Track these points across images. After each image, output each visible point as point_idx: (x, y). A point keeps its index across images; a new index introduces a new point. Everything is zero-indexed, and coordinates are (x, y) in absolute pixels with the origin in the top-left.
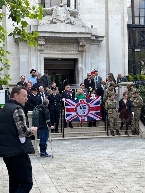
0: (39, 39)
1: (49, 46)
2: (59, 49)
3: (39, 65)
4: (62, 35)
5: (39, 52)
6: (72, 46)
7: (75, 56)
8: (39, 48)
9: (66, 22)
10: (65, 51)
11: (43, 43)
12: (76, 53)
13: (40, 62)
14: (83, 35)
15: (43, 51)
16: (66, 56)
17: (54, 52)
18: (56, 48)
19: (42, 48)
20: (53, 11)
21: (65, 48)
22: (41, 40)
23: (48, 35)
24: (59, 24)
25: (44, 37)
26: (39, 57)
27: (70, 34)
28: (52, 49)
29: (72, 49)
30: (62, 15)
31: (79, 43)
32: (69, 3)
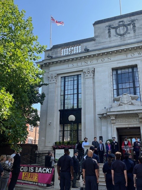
0: (111, 116)
1: (119, 120)
2: (126, 121)
3: (113, 133)
4: (125, 113)
5: (112, 124)
6: (135, 119)
7: (138, 126)
8: (112, 122)
9: (128, 104)
10: (130, 122)
11: (114, 118)
12: (138, 123)
13: (114, 130)
14: (140, 111)
15: (115, 123)
16: (130, 126)
17: (123, 124)
18: (124, 121)
19: (114, 121)
20: (120, 98)
21: (130, 120)
22: (112, 116)
23: (116, 113)
24: (124, 105)
25: (114, 115)
26: (112, 128)
27: (130, 111)
28: (121, 122)
29: (135, 120)
30: (125, 100)
31: (138, 116)
32: (135, 92)
